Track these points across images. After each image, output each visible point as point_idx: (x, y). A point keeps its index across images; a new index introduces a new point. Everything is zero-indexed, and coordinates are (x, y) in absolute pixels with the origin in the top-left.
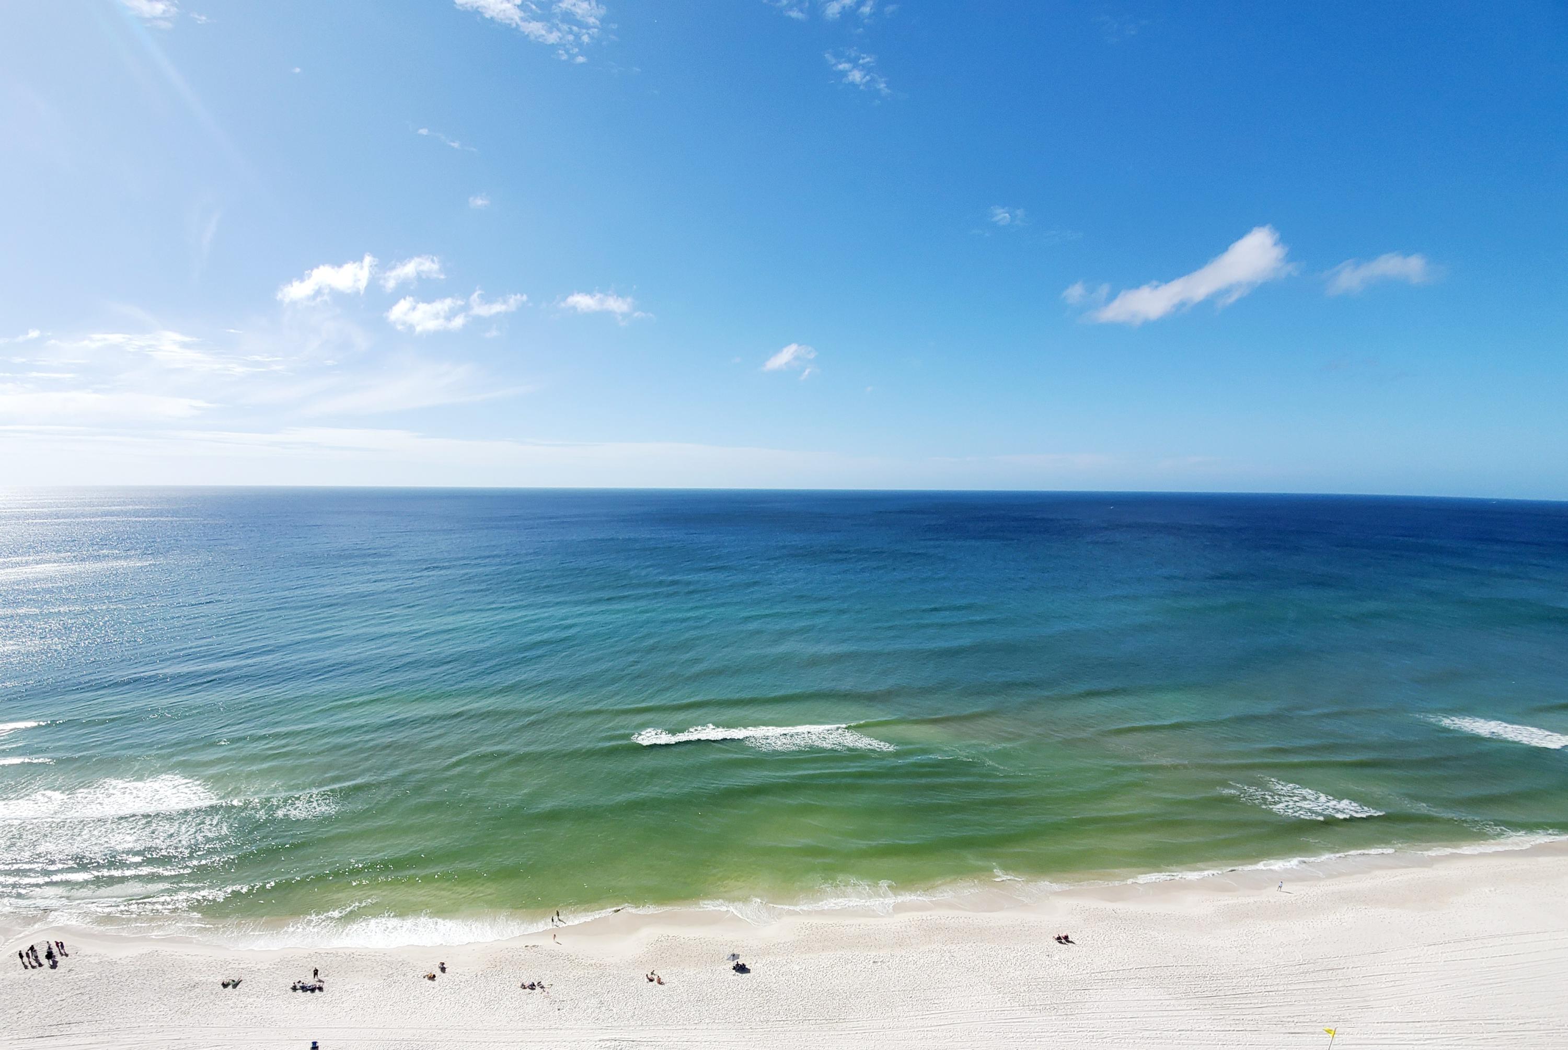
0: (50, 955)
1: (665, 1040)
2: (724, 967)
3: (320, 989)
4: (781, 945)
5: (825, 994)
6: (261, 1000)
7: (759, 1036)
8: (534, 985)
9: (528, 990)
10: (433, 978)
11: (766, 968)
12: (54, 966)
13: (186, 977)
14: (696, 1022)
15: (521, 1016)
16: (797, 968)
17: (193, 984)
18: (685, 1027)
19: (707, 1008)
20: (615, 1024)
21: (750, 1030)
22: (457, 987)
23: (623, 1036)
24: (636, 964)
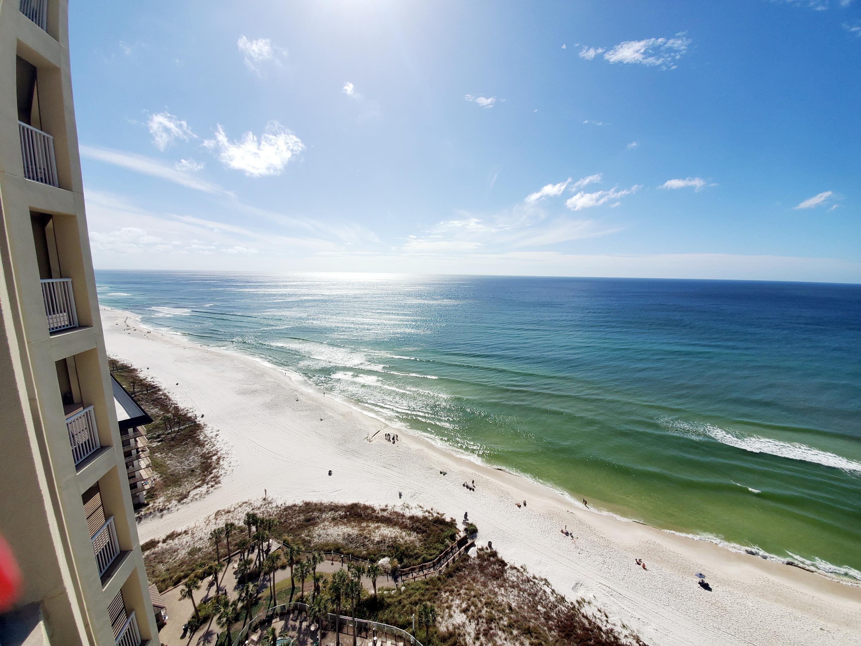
0: (393, 439)
1: (641, 604)
2: (693, 579)
3: (473, 490)
4: (740, 584)
5: (772, 634)
6: (451, 484)
7: (710, 635)
8: (568, 533)
9: (564, 535)
10: (519, 506)
11: (724, 593)
12: (394, 443)
13: (429, 464)
14: (666, 604)
15: (559, 547)
16: (751, 605)
17: (431, 467)
18: (656, 603)
19: (674, 599)
20: (611, 578)
21: (704, 629)
22: (530, 516)
23: (614, 588)
24: (631, 550)
